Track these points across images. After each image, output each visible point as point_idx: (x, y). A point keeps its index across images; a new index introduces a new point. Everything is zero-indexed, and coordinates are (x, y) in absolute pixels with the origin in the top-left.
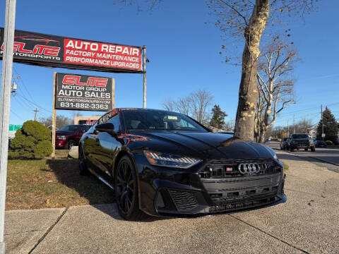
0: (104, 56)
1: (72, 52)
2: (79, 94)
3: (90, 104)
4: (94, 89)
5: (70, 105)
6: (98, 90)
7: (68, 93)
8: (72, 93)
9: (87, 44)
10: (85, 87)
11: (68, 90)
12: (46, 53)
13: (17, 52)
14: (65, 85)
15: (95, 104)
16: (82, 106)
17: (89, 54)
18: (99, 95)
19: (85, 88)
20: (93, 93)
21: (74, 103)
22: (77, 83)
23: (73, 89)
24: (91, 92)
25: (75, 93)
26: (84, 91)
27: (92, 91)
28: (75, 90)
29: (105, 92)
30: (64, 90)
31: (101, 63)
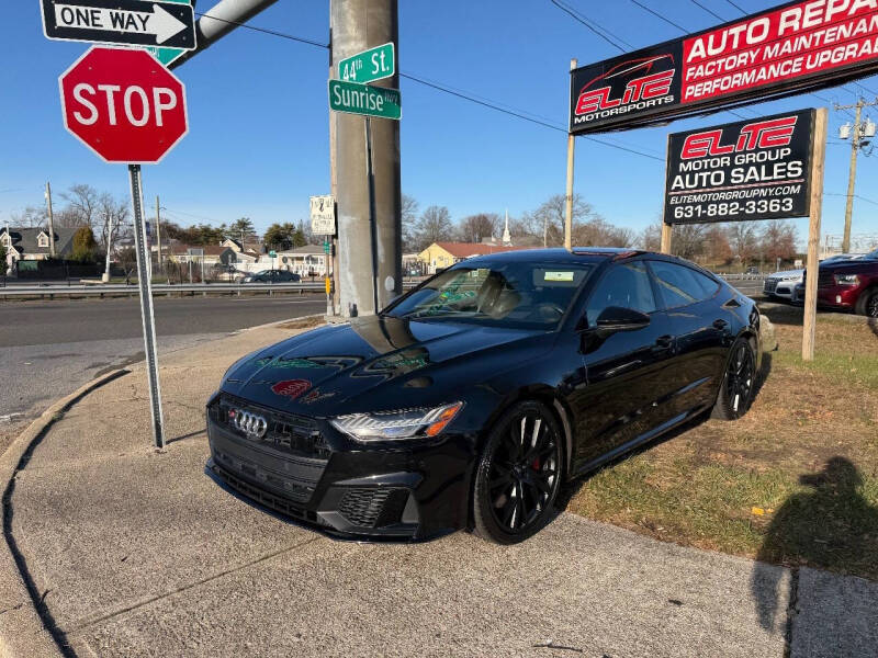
0: (788, 47)
1: (701, 71)
2: (718, 178)
3: (742, 202)
4: (756, 158)
5: (695, 212)
6: (768, 156)
7: (692, 182)
8: (701, 178)
9: (736, 31)
10: (733, 156)
11: (692, 173)
12: (647, 94)
13: (599, 110)
14: (686, 162)
15: (757, 198)
16: (723, 210)
17: (741, 59)
18: (770, 172)
19: (732, 161)
20: (753, 169)
21: (705, 206)
22: (714, 150)
23: (703, 170)
24: (746, 167)
25: (709, 177)
26: (727, 170)
27: (751, 164)
28: (710, 169)
29: (787, 159)
30: (683, 174)
31: (776, 71)
